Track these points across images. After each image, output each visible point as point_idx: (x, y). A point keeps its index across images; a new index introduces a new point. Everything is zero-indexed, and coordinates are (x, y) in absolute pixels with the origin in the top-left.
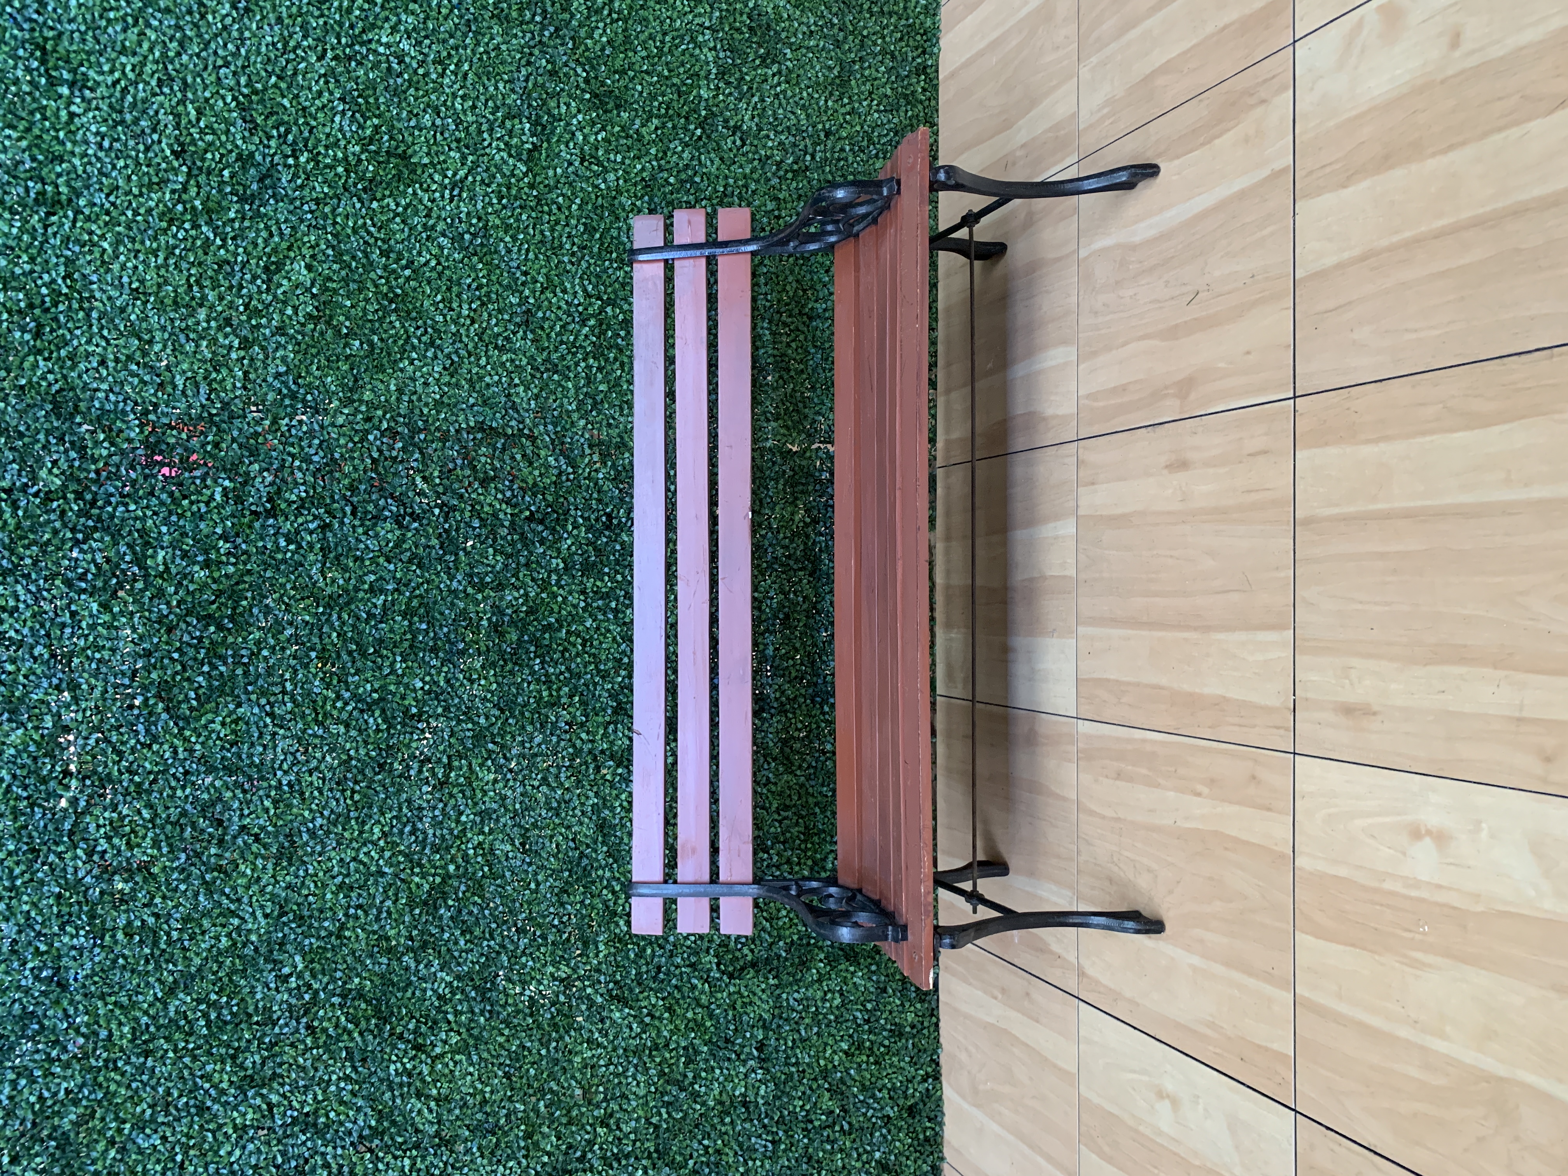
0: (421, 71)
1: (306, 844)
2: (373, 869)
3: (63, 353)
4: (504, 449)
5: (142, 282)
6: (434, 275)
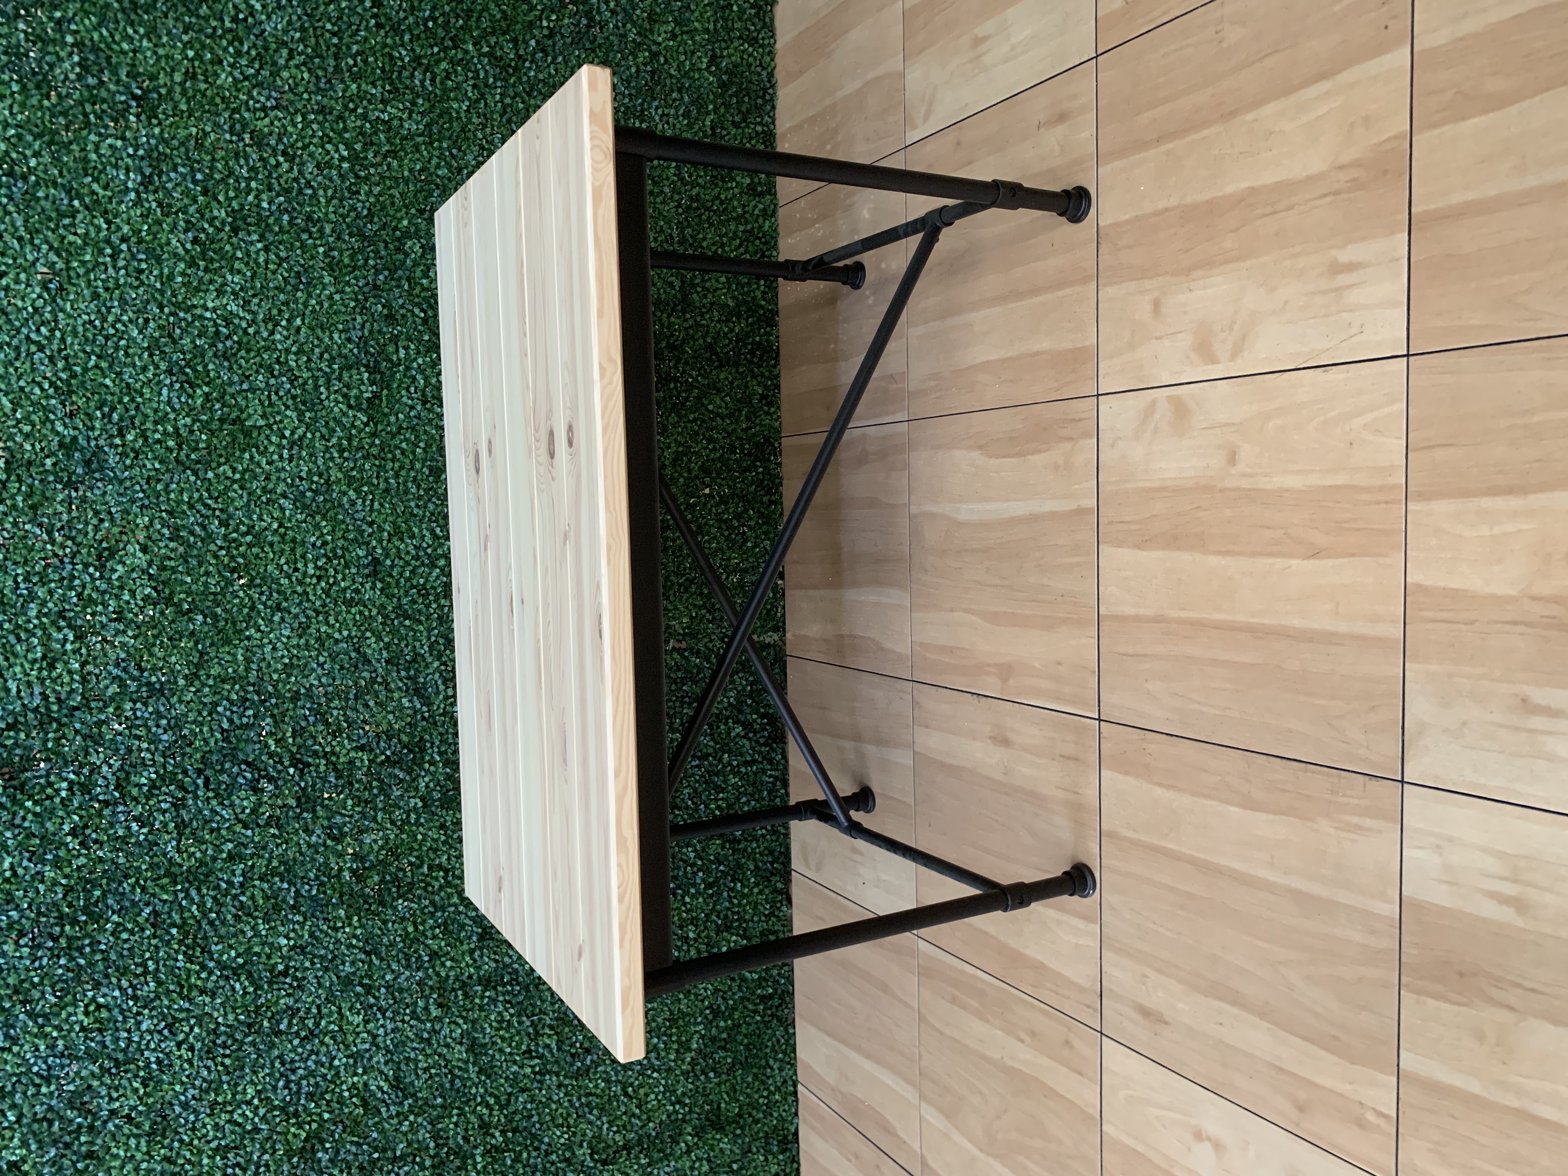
0: (251, 330)
1: (180, 1116)
2: (249, 1127)
6: (276, 539)
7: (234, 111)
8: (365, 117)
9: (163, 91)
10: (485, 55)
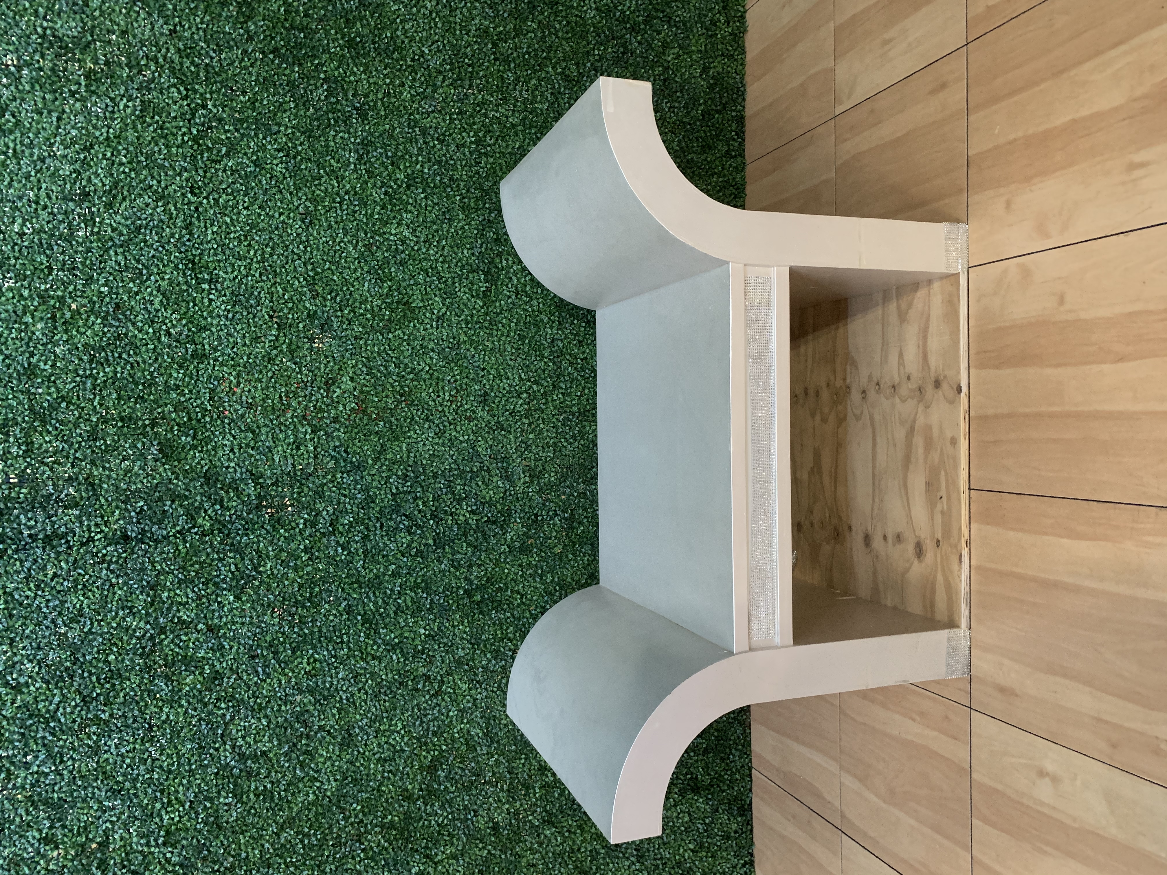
0: (416, 248)
1: (358, 735)
2: (398, 748)
3: (210, 447)
4: (471, 478)
5: (254, 398)
6: (428, 376)
7: (411, 114)
8: (485, 115)
9: (372, 104)
10: (559, 74)
